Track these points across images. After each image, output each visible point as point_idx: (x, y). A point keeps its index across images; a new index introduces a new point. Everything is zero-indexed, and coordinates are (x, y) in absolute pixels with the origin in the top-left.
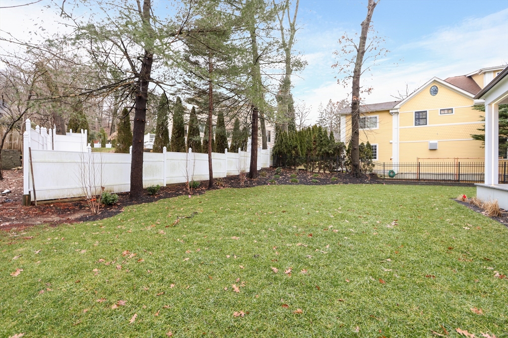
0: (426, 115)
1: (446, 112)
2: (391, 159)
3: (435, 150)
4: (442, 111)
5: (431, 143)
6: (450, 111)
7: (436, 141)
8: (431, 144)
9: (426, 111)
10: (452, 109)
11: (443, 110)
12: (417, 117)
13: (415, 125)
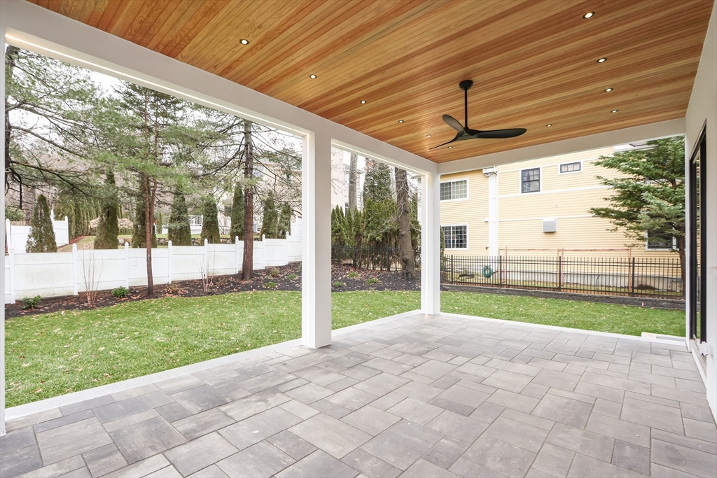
0: (539, 175)
1: (570, 168)
2: (487, 248)
3: (553, 233)
4: (563, 167)
5: (544, 222)
6: (577, 167)
7: (552, 219)
8: (545, 224)
9: (538, 169)
10: (580, 163)
11: (565, 165)
12: (525, 179)
13: (523, 192)
